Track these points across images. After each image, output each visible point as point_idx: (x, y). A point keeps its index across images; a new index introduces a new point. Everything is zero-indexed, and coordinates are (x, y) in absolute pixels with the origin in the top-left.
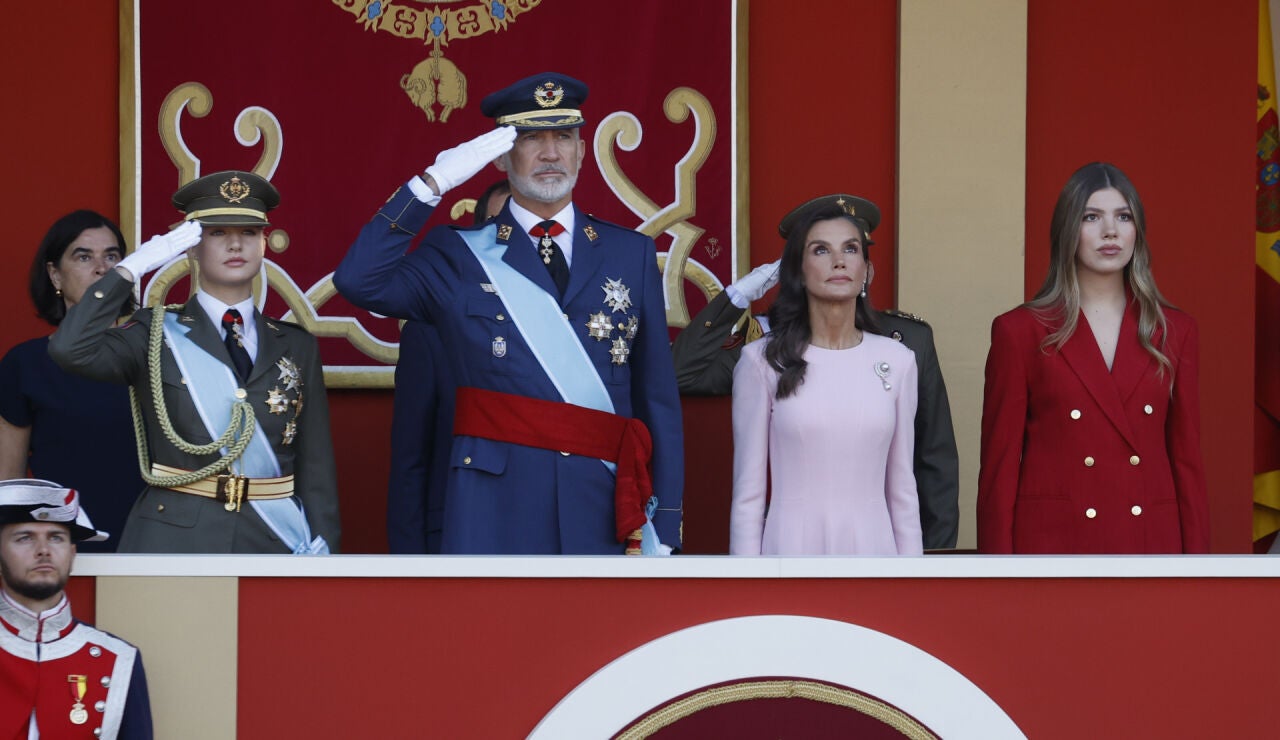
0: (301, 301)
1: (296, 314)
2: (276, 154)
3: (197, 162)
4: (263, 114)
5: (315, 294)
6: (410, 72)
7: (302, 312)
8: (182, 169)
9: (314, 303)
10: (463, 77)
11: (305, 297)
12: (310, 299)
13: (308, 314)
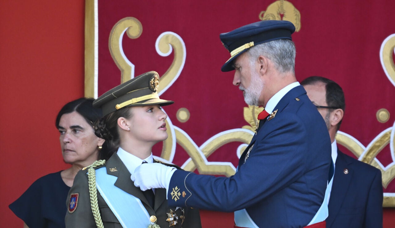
0: (197, 153)
1: (194, 160)
2: (181, 61)
3: (133, 67)
4: (173, 36)
5: (206, 148)
6: (265, 9)
7: (198, 160)
8: (123, 71)
9: (205, 153)
10: (298, 13)
11: (199, 149)
12: (203, 151)
13: (202, 160)
